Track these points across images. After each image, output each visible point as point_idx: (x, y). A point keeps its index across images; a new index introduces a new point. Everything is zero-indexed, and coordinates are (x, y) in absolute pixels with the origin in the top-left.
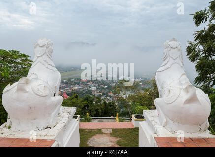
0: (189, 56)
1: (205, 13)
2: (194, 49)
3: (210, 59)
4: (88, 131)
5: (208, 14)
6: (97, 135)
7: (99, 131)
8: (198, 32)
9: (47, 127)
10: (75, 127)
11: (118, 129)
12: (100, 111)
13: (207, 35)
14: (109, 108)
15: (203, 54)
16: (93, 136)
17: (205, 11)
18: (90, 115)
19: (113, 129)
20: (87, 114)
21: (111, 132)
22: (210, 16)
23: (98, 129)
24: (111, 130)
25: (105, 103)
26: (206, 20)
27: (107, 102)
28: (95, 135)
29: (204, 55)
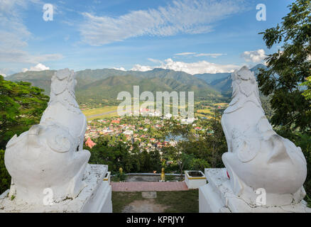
0: (260, 88)
1: (279, 30)
2: (267, 78)
3: (290, 92)
4: (122, 195)
5: (282, 32)
6: (136, 201)
7: (138, 196)
8: (270, 55)
9: (67, 198)
10: (106, 195)
11: (165, 192)
12: (138, 164)
13: (283, 59)
14: (151, 159)
15: (279, 84)
16: (129, 203)
17: (278, 28)
18: (125, 170)
19: (157, 192)
20: (121, 169)
21: (156, 197)
22: (285, 35)
23: (137, 192)
24: (155, 193)
25: (145, 152)
26: (280, 40)
27: (148, 151)
28: (132, 201)
29: (281, 86)
